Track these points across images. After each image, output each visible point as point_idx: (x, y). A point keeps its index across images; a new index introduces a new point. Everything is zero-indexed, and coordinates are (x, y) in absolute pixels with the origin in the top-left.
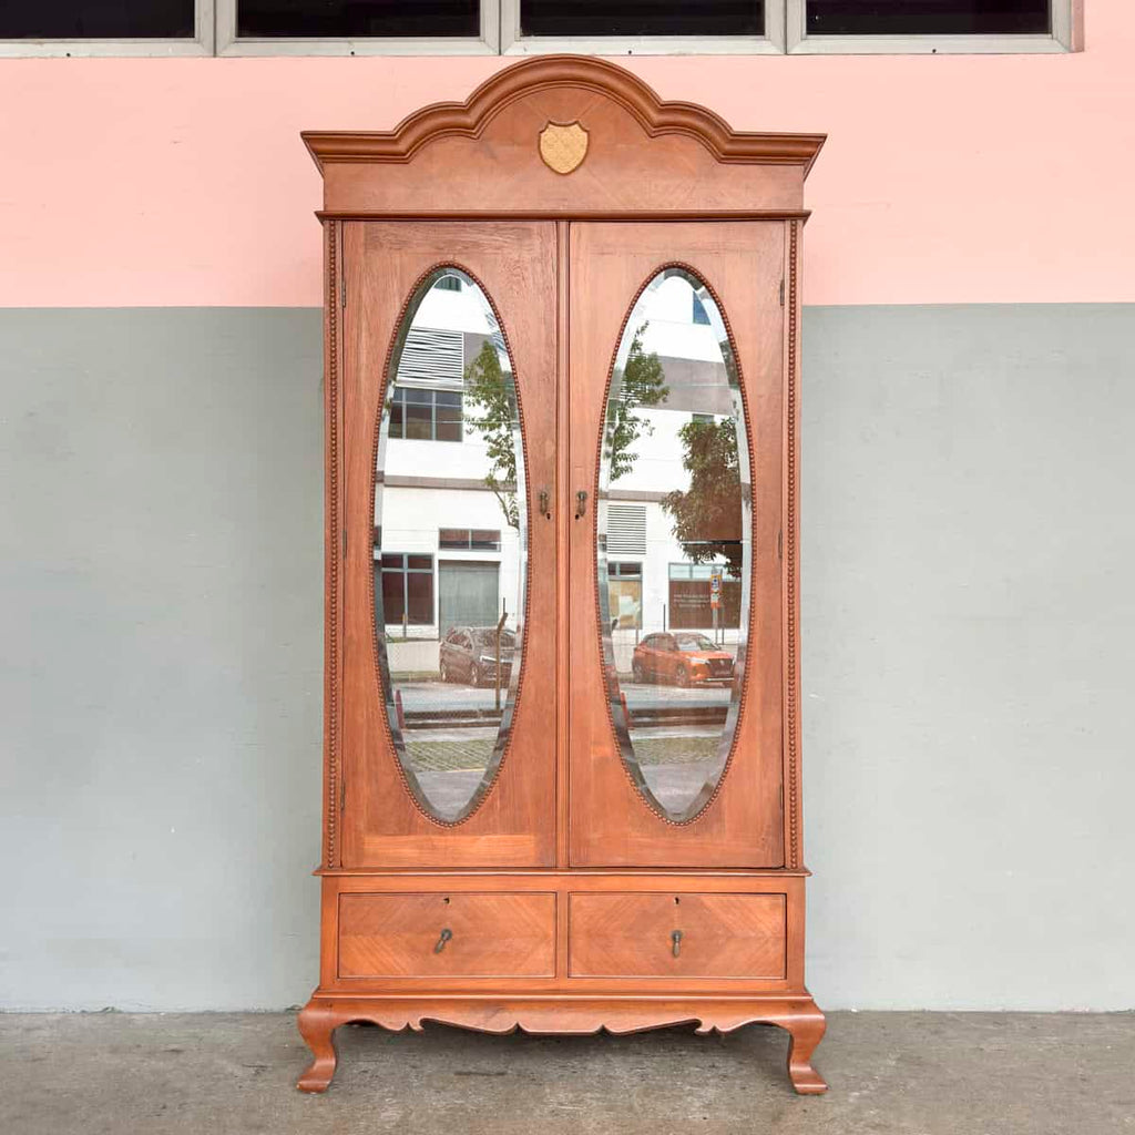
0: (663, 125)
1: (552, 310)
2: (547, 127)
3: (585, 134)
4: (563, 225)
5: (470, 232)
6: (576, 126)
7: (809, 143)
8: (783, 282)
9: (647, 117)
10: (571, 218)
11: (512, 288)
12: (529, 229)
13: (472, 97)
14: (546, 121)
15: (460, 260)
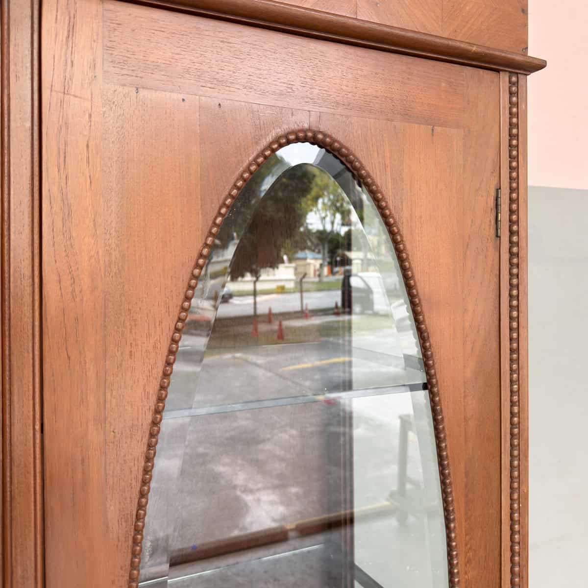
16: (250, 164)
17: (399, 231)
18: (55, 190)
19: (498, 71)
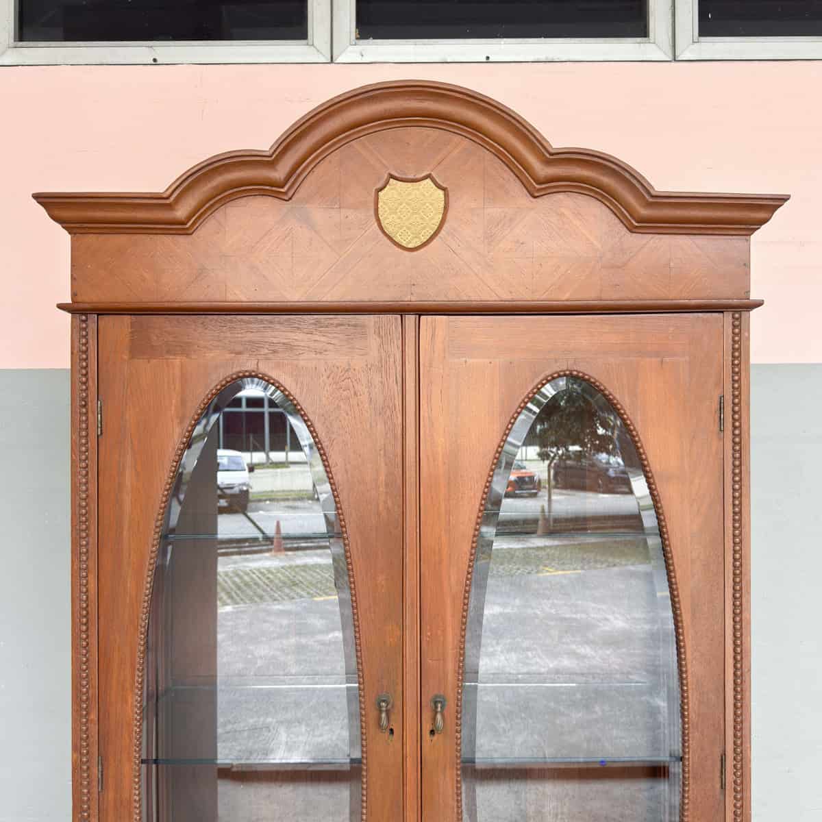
0: (552, 181)
1: (395, 437)
2: (387, 183)
3: (441, 193)
4: (410, 319)
5: (280, 331)
6: (428, 181)
7: (761, 207)
8: (722, 398)
9: (528, 168)
10: (421, 311)
11: (339, 407)
12: (363, 326)
13: (280, 143)
14: (386, 176)
15: (264, 368)
16: (529, 393)
17: (635, 428)
18: (426, 415)
19: (722, 312)
